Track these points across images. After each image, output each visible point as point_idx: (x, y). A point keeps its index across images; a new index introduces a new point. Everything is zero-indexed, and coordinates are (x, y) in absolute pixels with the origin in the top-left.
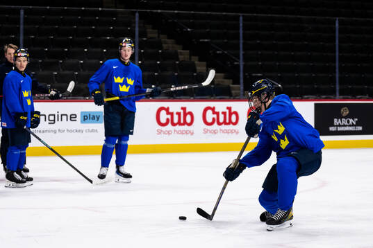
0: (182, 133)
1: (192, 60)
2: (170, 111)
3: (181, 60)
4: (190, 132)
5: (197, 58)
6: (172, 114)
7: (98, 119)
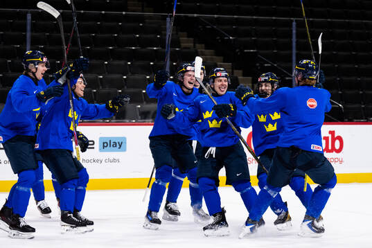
1: (235, 75)
7: (120, 146)
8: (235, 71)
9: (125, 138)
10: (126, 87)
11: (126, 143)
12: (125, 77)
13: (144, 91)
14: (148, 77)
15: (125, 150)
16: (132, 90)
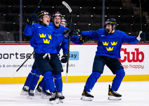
0: (135, 67)
1: (144, 15)
2: (127, 51)
3: (135, 15)
4: (141, 66)
5: (147, 13)
6: (128, 54)
7: (75, 57)
8: (144, 13)
9: (78, 52)
10: (79, 22)
11: (78, 55)
12: (78, 16)
13: (90, 24)
14: (92, 16)
15: (78, 59)
16: (82, 24)
